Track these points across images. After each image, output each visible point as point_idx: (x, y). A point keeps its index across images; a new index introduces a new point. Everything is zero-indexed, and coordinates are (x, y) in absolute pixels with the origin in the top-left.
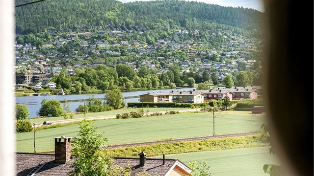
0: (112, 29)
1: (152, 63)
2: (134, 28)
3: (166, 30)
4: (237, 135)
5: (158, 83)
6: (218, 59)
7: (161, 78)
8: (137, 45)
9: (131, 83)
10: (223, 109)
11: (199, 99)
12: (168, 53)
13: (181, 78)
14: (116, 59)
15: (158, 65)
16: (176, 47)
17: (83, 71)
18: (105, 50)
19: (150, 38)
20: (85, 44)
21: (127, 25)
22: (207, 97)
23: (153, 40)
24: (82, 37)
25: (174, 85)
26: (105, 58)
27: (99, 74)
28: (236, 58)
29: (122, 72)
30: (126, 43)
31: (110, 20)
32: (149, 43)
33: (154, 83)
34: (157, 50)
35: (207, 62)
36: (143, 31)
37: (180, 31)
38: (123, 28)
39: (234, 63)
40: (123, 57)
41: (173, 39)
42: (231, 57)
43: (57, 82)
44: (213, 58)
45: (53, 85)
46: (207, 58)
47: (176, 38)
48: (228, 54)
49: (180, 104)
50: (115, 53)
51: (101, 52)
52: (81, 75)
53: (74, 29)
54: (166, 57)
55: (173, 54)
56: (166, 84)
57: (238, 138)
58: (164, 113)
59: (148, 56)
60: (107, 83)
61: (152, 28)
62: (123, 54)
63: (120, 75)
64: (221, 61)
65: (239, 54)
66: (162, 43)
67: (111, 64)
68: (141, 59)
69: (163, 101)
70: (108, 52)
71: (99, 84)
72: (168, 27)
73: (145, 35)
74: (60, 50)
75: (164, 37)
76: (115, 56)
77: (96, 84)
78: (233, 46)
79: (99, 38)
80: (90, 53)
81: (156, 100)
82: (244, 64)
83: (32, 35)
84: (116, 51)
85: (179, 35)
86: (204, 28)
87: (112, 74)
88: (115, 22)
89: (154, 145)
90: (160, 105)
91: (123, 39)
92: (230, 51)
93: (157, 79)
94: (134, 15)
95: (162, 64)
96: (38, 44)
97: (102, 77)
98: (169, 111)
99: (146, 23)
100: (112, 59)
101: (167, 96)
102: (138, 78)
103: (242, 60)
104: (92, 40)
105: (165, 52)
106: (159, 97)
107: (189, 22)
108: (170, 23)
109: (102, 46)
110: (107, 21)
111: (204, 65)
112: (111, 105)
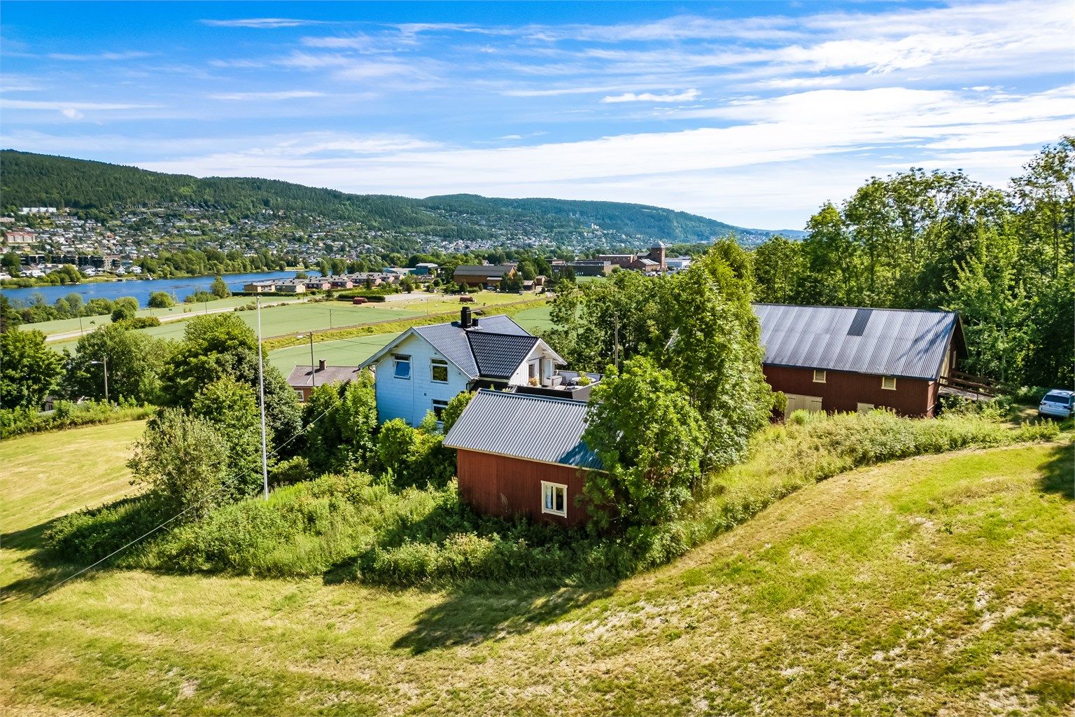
0: (188, 206)
1: (237, 244)
2: (214, 206)
3: (249, 209)
4: (349, 327)
5: (249, 267)
6: (305, 241)
7: (252, 261)
8: (219, 224)
9: (221, 267)
10: (327, 300)
11: (300, 289)
12: (253, 233)
13: (273, 262)
14: (197, 238)
15: (244, 246)
16: (261, 228)
17: (168, 255)
18: (184, 229)
19: (232, 217)
20: (159, 222)
21: (206, 203)
22: (308, 287)
23: (235, 219)
24: (156, 215)
25: (265, 269)
26: (184, 238)
27: (187, 259)
28: (323, 240)
29: (211, 256)
30: (206, 221)
31: (185, 197)
32: (231, 222)
33: (245, 267)
34: (241, 230)
35: (294, 244)
36: (224, 209)
37: (264, 211)
38: (201, 206)
39: (321, 245)
40: (204, 237)
41: (256, 219)
42: (318, 239)
43: (142, 266)
44: (300, 240)
45: (138, 270)
46: (294, 239)
47: (260, 217)
48: (315, 236)
49: (283, 293)
50: (195, 232)
51: (178, 231)
52: (167, 259)
53: (145, 205)
54: (252, 238)
55: (259, 235)
56: (257, 268)
57: (350, 330)
58: (275, 305)
59: (232, 236)
60: (196, 267)
61: (234, 207)
62: (204, 233)
63: (209, 259)
64: (308, 243)
65: (326, 236)
66: (246, 223)
67: (191, 244)
68: (224, 239)
69: (267, 290)
70: (187, 231)
71: (188, 268)
72: (251, 206)
73: (227, 214)
74: (130, 227)
75: (246, 217)
76: (195, 235)
77: (185, 268)
78: (319, 227)
79: (175, 216)
80: (167, 232)
81: (259, 290)
82: (332, 246)
83: (94, 211)
84: (196, 230)
85: (263, 215)
86: (288, 208)
87: (200, 259)
88: (191, 200)
89: (286, 337)
90: (264, 294)
91: (202, 218)
92: (317, 232)
93: (248, 263)
94: (212, 192)
95: (247, 245)
96: (103, 221)
97: (190, 261)
98: (280, 303)
99: (226, 201)
100: (193, 238)
101: (270, 286)
102: (229, 262)
103: (329, 242)
104: (168, 218)
105: (250, 232)
106: (262, 287)
107: (272, 202)
108: (252, 202)
109: (178, 224)
110: (182, 197)
111: (290, 247)
112: (218, 295)
